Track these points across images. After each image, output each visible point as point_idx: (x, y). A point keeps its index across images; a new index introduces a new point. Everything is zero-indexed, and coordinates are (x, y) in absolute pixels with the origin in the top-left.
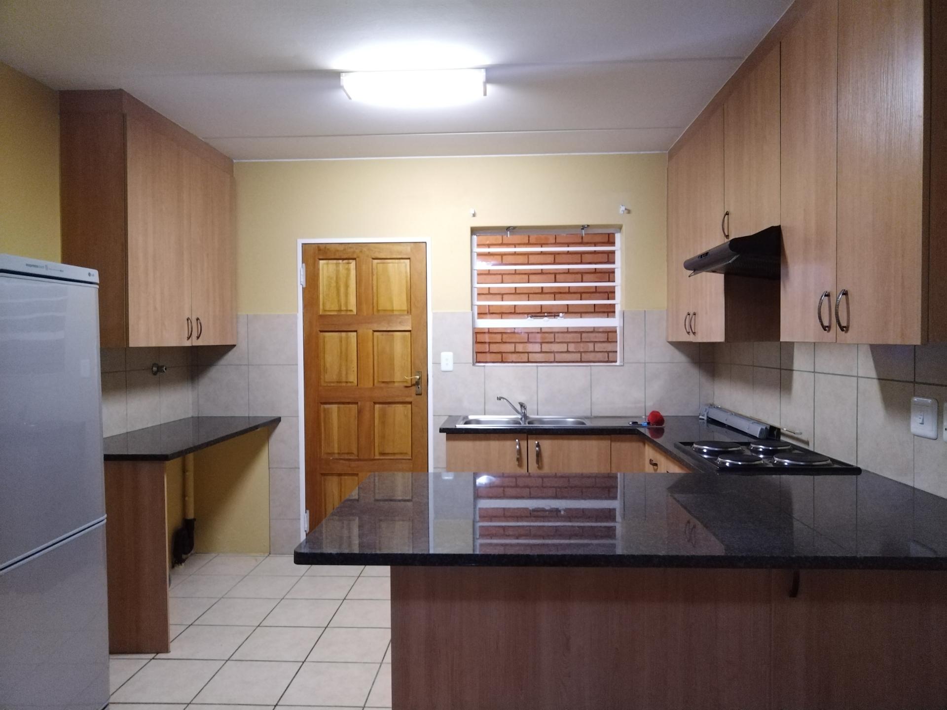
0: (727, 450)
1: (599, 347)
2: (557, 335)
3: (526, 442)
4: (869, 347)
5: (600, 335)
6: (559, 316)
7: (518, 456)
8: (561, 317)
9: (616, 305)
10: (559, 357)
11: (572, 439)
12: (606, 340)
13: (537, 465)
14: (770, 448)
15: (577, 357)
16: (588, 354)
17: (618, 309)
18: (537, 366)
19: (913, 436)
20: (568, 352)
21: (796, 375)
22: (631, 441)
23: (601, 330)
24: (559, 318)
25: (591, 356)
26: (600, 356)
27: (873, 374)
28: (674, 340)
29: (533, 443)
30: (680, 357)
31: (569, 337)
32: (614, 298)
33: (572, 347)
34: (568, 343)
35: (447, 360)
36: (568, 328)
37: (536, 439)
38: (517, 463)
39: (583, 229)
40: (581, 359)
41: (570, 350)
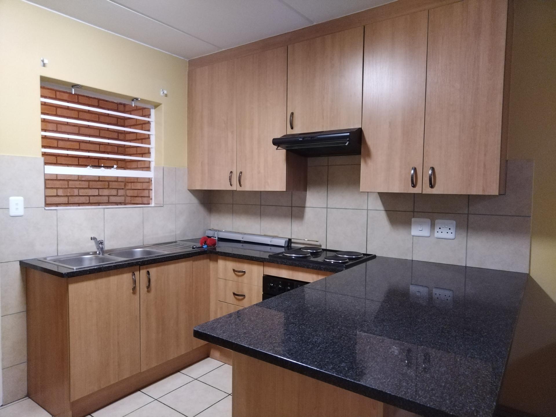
1: (82, 192)
3: (138, 272)
5: (83, 183)
6: (113, 167)
7: (134, 286)
8: (115, 168)
9: (152, 162)
13: (147, 290)
15: (64, 200)
17: (153, 165)
18: (104, 208)
19: (412, 237)
20: (57, 196)
21: (307, 210)
24: (112, 169)
25: (76, 200)
26: (82, 200)
27: (382, 208)
31: (58, 184)
32: (149, 157)
33: (60, 192)
34: (57, 188)
35: (17, 204)
37: (146, 268)
39: (133, 100)
40: (68, 201)
41: (59, 194)
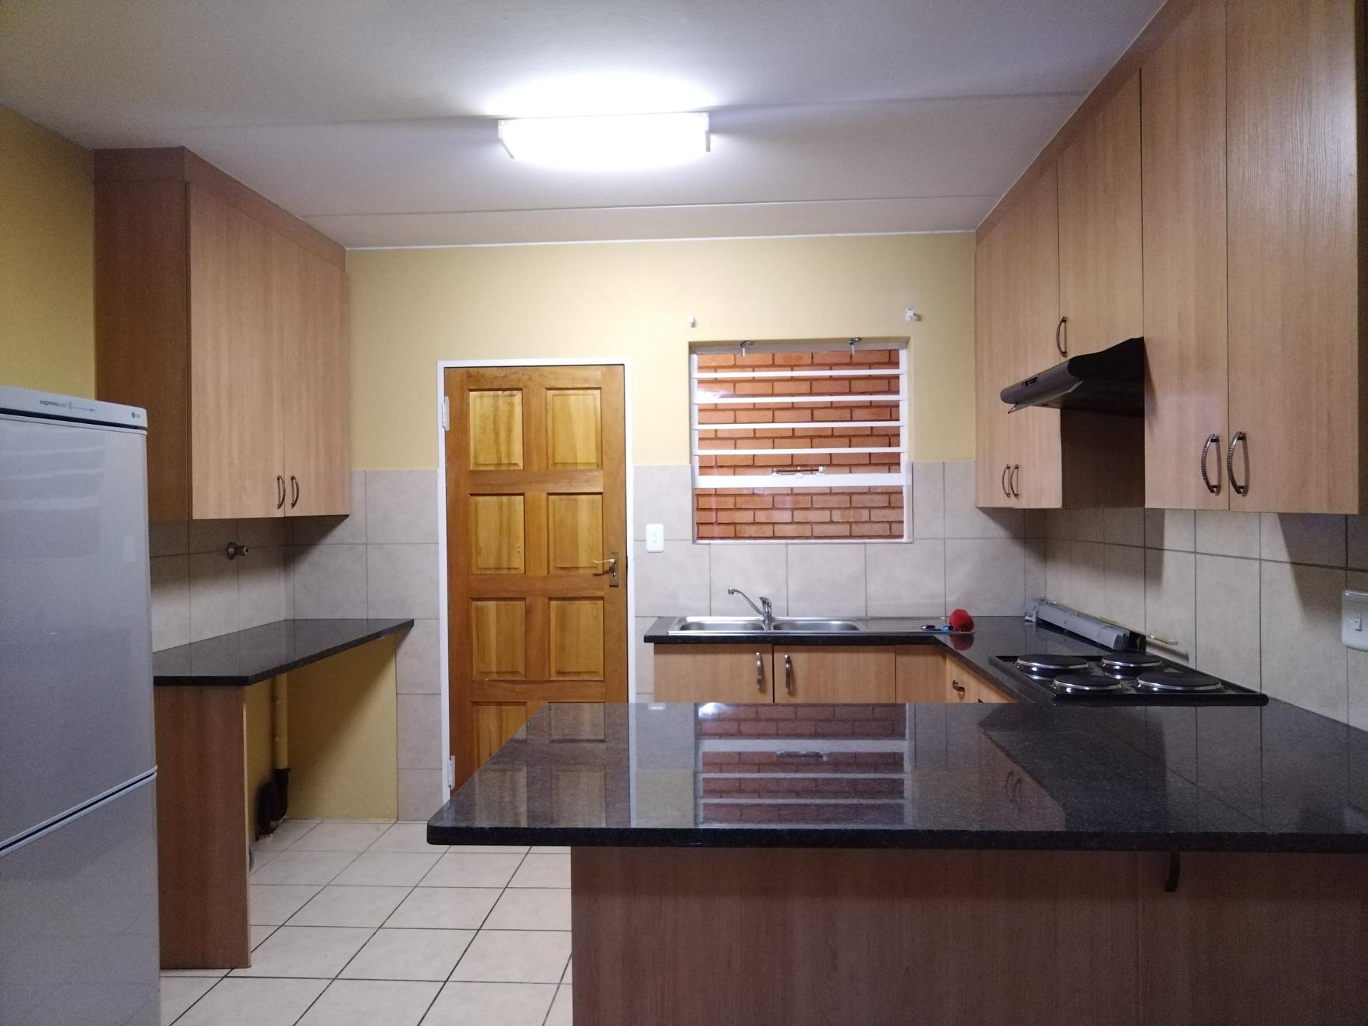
0: (1067, 668)
1: (877, 515)
2: (815, 498)
3: (770, 656)
4: (1277, 516)
5: (879, 497)
6: (818, 470)
7: (760, 677)
8: (821, 472)
9: (901, 455)
10: (818, 530)
11: (839, 651)
12: (887, 505)
13: (788, 690)
14: (1132, 665)
15: (844, 529)
16: (861, 525)
17: (904, 460)
18: (787, 544)
19: (1345, 648)
20: (831, 522)
21: (1168, 557)
22: (925, 654)
23: (879, 491)
24: (817, 474)
25: (865, 529)
26: (878, 529)
27: (1284, 556)
28: (987, 505)
29: (781, 657)
30: (995, 531)
31: (833, 502)
32: (898, 445)
33: (837, 516)
34: (831, 509)
35: (655, 535)
36: (831, 488)
37: (786, 652)
38: (758, 687)
39: (852, 344)
40: (851, 533)
41: (835, 519)
